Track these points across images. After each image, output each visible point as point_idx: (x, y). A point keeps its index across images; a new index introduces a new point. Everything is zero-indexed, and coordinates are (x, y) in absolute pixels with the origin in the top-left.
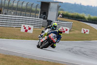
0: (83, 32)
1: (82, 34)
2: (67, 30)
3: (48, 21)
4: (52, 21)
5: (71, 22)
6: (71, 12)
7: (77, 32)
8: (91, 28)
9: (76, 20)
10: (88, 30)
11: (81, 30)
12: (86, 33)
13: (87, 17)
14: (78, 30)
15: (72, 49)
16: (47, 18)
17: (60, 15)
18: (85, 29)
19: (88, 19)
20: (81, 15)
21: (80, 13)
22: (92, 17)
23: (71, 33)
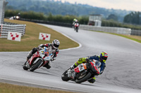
1: (40, 40)
2: (17, 36)
5: (24, 24)
7: (32, 38)
8: (53, 32)
9: (30, 21)
12: (46, 39)
14: (35, 35)
23: (24, 40)
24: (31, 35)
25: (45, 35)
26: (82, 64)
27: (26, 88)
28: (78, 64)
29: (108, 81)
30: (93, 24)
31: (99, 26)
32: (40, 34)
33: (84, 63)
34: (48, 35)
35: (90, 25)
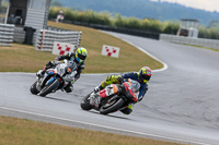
0: (104, 53)
1: (104, 57)
2: (68, 49)
3: (26, 29)
4: (34, 30)
5: (79, 31)
6: (79, 9)
8: (123, 45)
10: (118, 49)
11: (101, 50)
12: (113, 55)
13: (113, 19)
14: (95, 49)
15: (81, 91)
16: (23, 24)
17: (59, 17)
18: (109, 47)
19: (117, 24)
20: (101, 14)
21: (99, 10)
22: (127, 19)
25: (111, 49)
26: (112, 86)
28: (106, 85)
29: (207, 123)
30: (185, 33)
31: (195, 37)
32: (104, 46)
33: (114, 83)
34: (115, 48)
35: (181, 35)
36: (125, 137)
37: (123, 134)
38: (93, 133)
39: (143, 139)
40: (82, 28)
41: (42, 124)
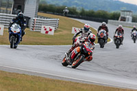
2: (51, 30)
7: (65, 32)
13: (79, 11)
15: (58, 56)
18: (77, 29)
23: (57, 34)
24: (64, 29)
27: (59, 81)
31: (130, 22)
32: (73, 28)
35: (121, 20)
36: (86, 85)
37: (84, 83)
38: (66, 82)
39: (97, 86)
40: (60, 16)
41: (34, 77)
